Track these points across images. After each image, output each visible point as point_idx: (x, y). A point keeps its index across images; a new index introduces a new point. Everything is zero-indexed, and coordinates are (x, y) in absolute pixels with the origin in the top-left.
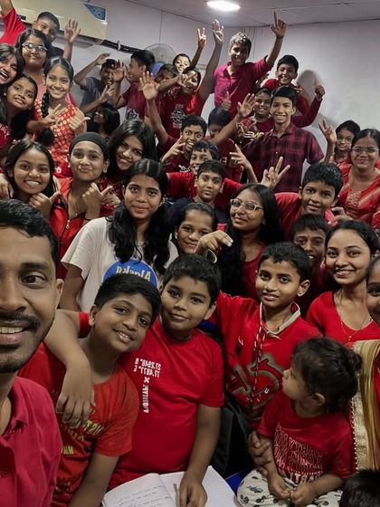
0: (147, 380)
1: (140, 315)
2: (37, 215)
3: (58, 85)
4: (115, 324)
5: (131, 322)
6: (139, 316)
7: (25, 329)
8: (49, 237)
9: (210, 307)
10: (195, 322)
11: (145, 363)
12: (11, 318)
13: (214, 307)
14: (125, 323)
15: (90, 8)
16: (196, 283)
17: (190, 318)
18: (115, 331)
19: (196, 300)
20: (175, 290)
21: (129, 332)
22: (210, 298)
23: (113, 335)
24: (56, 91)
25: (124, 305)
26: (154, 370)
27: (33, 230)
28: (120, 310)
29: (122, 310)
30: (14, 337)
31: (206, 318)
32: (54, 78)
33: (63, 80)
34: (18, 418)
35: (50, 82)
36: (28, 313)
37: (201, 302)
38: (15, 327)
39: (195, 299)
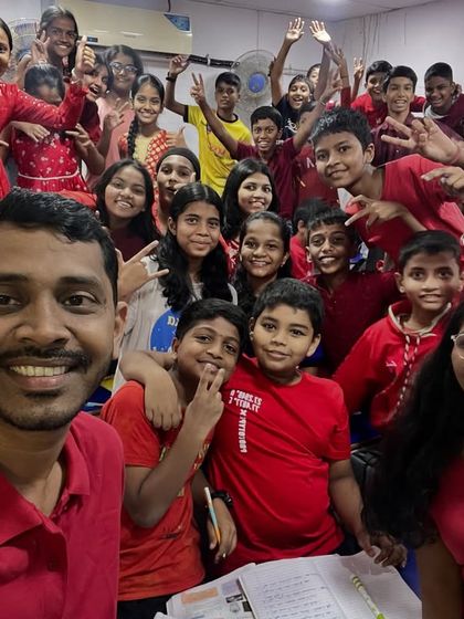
0: (243, 413)
1: (226, 342)
2: (80, 213)
3: (148, 107)
4: (199, 354)
5: (216, 349)
6: (224, 342)
7: (70, 369)
8: (100, 242)
9: (313, 341)
10: (297, 359)
11: (242, 394)
12: (47, 354)
13: (318, 341)
14: (209, 351)
15: (170, 18)
16: (295, 312)
17: (291, 354)
18: (199, 361)
19: (296, 332)
20: (268, 322)
21: (214, 361)
22: (312, 330)
23: (198, 366)
24: (146, 115)
25: (205, 333)
26: (251, 404)
27: (75, 232)
28: (202, 339)
29: (204, 338)
30: (54, 380)
31: (310, 354)
32: (142, 99)
33: (153, 101)
34: (72, 490)
35: (138, 104)
36: (72, 346)
37: (302, 334)
38: (54, 366)
39: (295, 330)
